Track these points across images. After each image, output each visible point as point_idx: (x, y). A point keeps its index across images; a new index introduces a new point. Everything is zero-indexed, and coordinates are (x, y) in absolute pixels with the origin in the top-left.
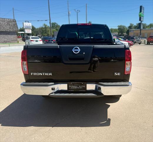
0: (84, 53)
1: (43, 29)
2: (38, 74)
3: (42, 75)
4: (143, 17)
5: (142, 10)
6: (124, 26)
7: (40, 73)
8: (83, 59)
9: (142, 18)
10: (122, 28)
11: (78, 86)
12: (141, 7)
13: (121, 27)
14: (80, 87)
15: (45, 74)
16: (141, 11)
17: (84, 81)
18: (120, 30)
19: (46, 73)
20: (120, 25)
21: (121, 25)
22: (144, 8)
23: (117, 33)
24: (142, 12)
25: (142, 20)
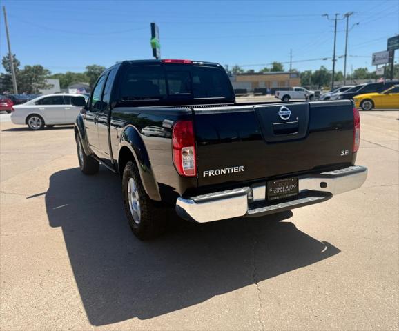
0: (297, 118)
2: (217, 172)
3: (225, 173)
5: (156, 33)
6: (102, 68)
7: (222, 170)
8: (296, 130)
10: (98, 71)
11: (285, 188)
12: (153, 25)
13: (96, 69)
14: (289, 188)
15: (231, 170)
17: (295, 176)
18: (93, 76)
19: (233, 167)
20: (91, 65)
23: (88, 84)
24: (156, 38)
25: (158, 54)
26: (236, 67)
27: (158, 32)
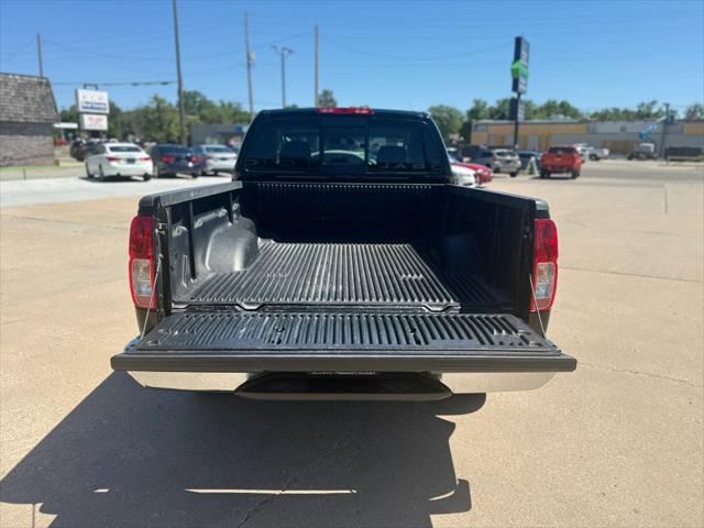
1: (151, 117)
4: (525, 77)
5: (523, 53)
9: (522, 80)
10: (445, 114)
12: (519, 41)
13: (442, 112)
16: (517, 56)
20: (436, 105)
21: (441, 106)
22: (528, 45)
24: (522, 61)
25: (521, 87)
26: (696, 107)
27: (528, 52)
